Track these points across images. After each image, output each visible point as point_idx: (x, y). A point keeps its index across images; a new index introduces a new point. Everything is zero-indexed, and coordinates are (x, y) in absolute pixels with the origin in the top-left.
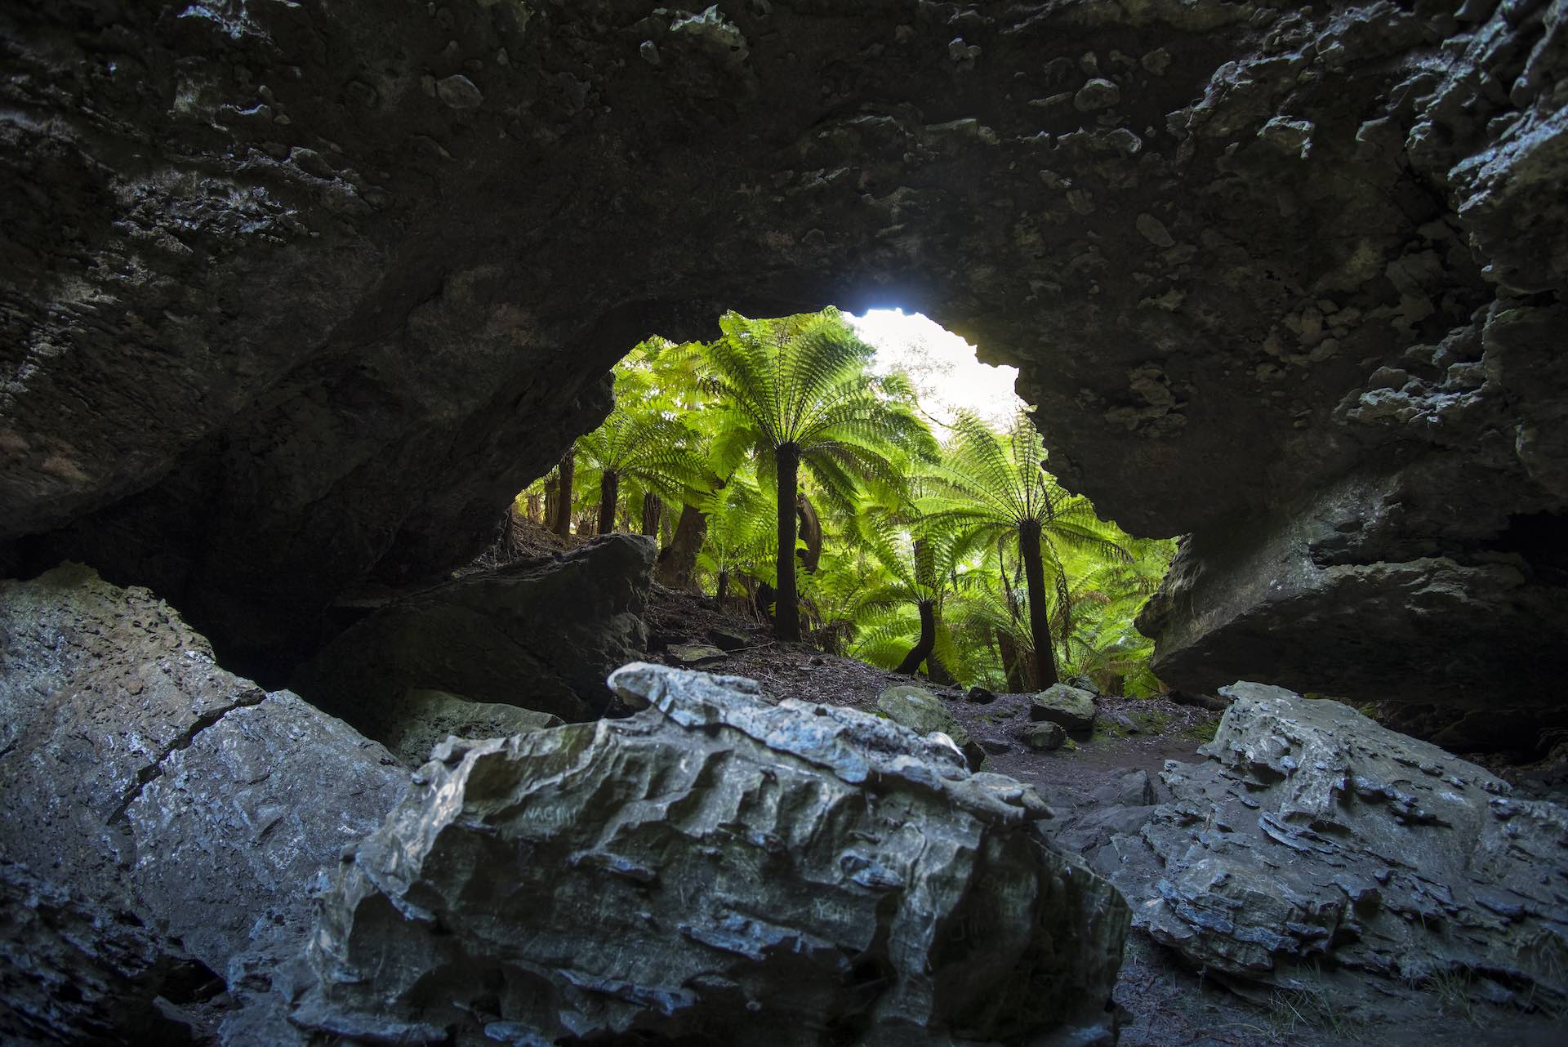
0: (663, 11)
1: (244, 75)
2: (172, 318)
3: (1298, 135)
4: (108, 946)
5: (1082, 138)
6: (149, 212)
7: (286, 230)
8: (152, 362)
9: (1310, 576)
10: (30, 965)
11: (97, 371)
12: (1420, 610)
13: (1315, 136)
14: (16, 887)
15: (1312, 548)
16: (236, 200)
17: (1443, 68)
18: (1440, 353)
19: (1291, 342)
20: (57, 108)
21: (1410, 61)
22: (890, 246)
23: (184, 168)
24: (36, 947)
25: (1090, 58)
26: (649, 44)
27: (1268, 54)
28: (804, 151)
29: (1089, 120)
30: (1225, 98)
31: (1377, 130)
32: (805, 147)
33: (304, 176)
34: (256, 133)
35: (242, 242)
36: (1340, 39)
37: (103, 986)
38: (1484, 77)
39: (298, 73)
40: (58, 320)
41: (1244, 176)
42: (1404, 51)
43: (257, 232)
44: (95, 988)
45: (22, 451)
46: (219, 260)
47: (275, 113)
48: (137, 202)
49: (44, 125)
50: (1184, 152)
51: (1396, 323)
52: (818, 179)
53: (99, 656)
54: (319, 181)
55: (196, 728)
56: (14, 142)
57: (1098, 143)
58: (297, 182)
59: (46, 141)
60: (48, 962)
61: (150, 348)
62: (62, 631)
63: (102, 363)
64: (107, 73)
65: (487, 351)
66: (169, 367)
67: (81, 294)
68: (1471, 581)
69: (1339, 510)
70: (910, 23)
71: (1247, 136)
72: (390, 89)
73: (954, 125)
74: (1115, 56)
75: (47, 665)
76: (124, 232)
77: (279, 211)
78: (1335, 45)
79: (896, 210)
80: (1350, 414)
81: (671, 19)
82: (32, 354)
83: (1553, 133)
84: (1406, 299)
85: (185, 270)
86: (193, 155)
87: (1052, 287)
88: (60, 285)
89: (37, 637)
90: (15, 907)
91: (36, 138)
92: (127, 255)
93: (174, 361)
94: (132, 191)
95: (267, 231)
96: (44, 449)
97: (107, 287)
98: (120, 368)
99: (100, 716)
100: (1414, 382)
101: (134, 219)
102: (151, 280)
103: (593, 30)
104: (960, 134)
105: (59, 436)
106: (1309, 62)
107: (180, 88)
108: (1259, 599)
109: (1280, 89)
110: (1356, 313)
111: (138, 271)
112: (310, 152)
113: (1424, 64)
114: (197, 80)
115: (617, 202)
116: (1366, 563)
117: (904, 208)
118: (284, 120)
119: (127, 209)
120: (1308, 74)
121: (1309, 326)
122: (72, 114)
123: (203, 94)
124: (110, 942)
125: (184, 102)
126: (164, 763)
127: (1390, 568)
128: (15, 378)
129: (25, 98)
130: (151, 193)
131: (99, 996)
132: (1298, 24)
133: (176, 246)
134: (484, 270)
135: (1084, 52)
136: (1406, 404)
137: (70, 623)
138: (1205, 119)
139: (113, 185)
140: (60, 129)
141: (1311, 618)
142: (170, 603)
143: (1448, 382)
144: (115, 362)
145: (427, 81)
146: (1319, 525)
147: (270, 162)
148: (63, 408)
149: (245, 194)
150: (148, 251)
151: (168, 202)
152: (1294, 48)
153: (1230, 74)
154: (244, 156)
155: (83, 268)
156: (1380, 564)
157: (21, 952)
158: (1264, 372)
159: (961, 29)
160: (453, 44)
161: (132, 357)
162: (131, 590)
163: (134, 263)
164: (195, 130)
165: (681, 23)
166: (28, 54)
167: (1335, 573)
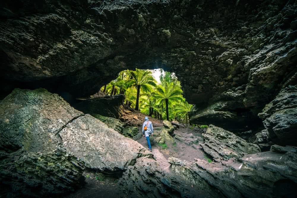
0: (162, 29)
1: (99, 20)
2: (75, 53)
3: (231, 62)
4: (80, 164)
5: (206, 57)
6: (77, 36)
7: (100, 44)
8: (69, 59)
9: (214, 112)
10: (63, 168)
11: (59, 58)
12: (225, 117)
13: (233, 62)
14: (64, 153)
15: (214, 109)
16: (92, 38)
17: (250, 58)
18: (237, 89)
19: (219, 85)
20: (65, 16)
21: (245, 56)
22: (179, 65)
23: (84, 31)
24: (65, 164)
25: (210, 48)
26: (159, 32)
27: (230, 52)
28: (172, 51)
29: (207, 55)
30: (224, 56)
31: (239, 63)
32: (172, 50)
33: (105, 37)
34: (99, 29)
35: (92, 44)
36: (239, 52)
37: (78, 172)
38: (257, 60)
39: (109, 22)
40: (55, 49)
41: (222, 65)
42: (245, 55)
43: (95, 43)
44: (76, 172)
45: (40, 69)
46: (87, 46)
47: (103, 27)
48: (75, 34)
49: (62, 18)
50: (217, 61)
51: (232, 85)
52: (173, 55)
53: (47, 104)
54: (107, 38)
55: (73, 120)
56: (56, 19)
57: (207, 58)
58: (103, 38)
59: (62, 21)
60: (67, 167)
61: (70, 57)
62: (40, 99)
63: (61, 57)
64: (76, 13)
65: (117, 67)
66: (72, 60)
67: (60, 46)
68: (231, 115)
69: (218, 105)
70: (191, 38)
71: (225, 60)
72: (121, 28)
73: (192, 52)
74: (213, 48)
75: (36, 105)
76: (71, 38)
77: (99, 41)
78: (238, 53)
79: (181, 61)
80: (224, 94)
81: (163, 30)
82: (48, 53)
83: (267, 68)
84: (234, 82)
85: (80, 46)
86: (86, 29)
87: (194, 73)
88: (56, 43)
89: (34, 100)
90: (62, 156)
91: (60, 20)
92: (71, 42)
93: (73, 60)
94: (74, 32)
95: (96, 44)
96: (45, 69)
97: (65, 46)
98: (63, 59)
99: (51, 116)
100: (233, 92)
101: (73, 36)
102: (74, 47)
103: (151, 28)
104: (192, 53)
105: (48, 67)
106: (235, 54)
107: (88, 19)
108: (207, 114)
109: (230, 56)
110: (227, 83)
111: (72, 45)
112: (107, 34)
113: (247, 57)
114: (91, 19)
115: (145, 52)
116: (221, 111)
117: (182, 61)
118: (104, 28)
119: (73, 35)
120: (234, 55)
121: (222, 83)
122: (67, 18)
123: (91, 21)
124: (80, 163)
125: (88, 21)
126: (68, 125)
127: (223, 112)
128: (44, 57)
129: (60, 13)
130: (78, 33)
131: (77, 174)
132: (235, 49)
133: (80, 42)
134: (121, 56)
135: (209, 47)
136: (232, 94)
137: (42, 98)
138: (221, 58)
139: (71, 30)
140: (64, 19)
141: (212, 117)
142: (62, 97)
143: (237, 92)
144: (63, 58)
145: (127, 29)
146: (215, 106)
147: (100, 34)
148: (51, 63)
149: (94, 37)
150: (75, 42)
151: (80, 35)
152: (234, 52)
153: (226, 53)
154: (95, 32)
155: (62, 42)
156: (222, 112)
157: (62, 165)
158: (214, 87)
159: (197, 41)
160: (133, 25)
161: (66, 58)
162: (54, 94)
163: (72, 43)
164: (88, 26)
165: (164, 31)
166: (62, 6)
167: (217, 112)
